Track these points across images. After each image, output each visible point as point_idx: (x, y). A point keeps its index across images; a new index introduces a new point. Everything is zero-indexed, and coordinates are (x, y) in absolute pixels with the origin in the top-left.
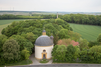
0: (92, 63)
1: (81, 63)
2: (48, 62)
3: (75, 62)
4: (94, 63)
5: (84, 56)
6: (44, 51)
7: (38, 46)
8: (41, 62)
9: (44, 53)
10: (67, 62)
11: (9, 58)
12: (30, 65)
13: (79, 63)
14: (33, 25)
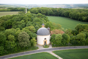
0: (79, 46)
1: (71, 46)
2: (49, 46)
3: (68, 46)
4: (80, 45)
5: (74, 41)
6: (45, 39)
7: (41, 36)
8: (44, 47)
9: (45, 40)
10: (63, 46)
12: (38, 50)
13: (70, 46)
14: (22, 19)
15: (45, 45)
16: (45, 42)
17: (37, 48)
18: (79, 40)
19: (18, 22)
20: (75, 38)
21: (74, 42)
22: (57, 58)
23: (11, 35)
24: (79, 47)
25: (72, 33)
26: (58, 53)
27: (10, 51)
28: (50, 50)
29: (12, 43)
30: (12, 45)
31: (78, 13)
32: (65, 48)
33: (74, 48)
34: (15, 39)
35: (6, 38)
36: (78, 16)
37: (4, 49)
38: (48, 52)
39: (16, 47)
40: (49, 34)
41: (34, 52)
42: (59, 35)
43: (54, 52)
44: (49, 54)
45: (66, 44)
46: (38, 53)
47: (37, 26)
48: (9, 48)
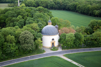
1: (85, 48)
2: (58, 49)
3: (81, 48)
6: (53, 39)
7: (48, 36)
8: (52, 50)
10: (75, 48)
11: (28, 49)
12: (45, 53)
14: (19, 14)
15: (53, 48)
16: (53, 44)
17: (44, 51)
18: (96, 40)
19: (14, 18)
20: (90, 38)
21: (90, 43)
22: (71, 62)
23: (10, 35)
24: (96, 49)
25: (85, 32)
26: (71, 56)
27: (10, 55)
28: (60, 53)
29: (13, 46)
30: (12, 48)
31: (88, 6)
32: (78, 51)
33: (90, 50)
34: (15, 40)
35: (4, 40)
36: (88, 9)
37: (2, 53)
38: (58, 55)
39: (17, 51)
40: (58, 33)
41: (40, 56)
42: (71, 34)
43: (66, 56)
44: (59, 58)
45: (79, 46)
46: (46, 58)
47: (40, 23)
48: (9, 52)
